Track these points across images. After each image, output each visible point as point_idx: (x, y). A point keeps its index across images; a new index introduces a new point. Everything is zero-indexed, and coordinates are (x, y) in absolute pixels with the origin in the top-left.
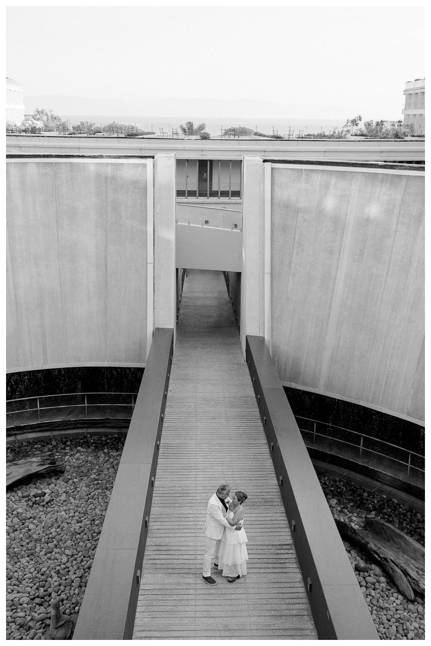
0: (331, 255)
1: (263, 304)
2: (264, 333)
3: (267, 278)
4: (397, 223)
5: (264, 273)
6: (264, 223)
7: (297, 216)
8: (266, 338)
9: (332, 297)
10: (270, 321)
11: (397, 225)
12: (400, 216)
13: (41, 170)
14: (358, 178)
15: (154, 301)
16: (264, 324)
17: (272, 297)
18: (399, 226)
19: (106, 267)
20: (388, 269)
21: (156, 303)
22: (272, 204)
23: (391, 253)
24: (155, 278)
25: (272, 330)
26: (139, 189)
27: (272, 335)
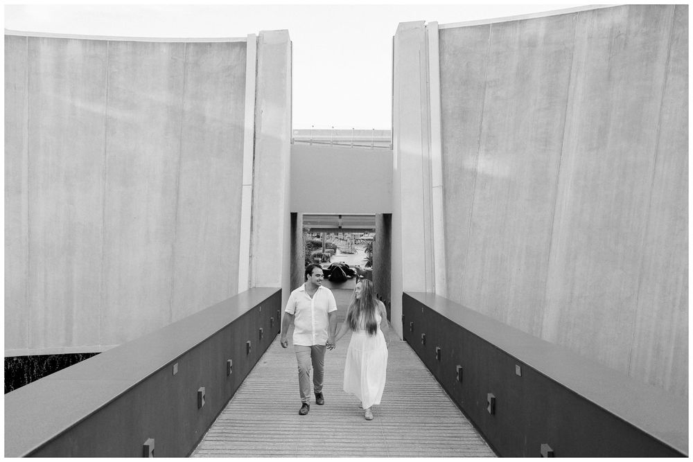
0: (546, 145)
1: (432, 239)
2: (434, 286)
3: (437, 195)
4: (667, 73)
5: (430, 187)
6: (428, 112)
7: (484, 93)
8: (438, 293)
9: (553, 214)
10: (444, 265)
11: (666, 78)
12: (671, 63)
13: (87, 50)
14: (585, 20)
15: (251, 244)
16: (433, 271)
17: (446, 225)
18: (670, 78)
19: (178, 193)
20: (657, 152)
21: (254, 248)
22: (441, 81)
23: (660, 122)
24: (254, 209)
25: (448, 279)
26: (234, 77)
27: (448, 289)
